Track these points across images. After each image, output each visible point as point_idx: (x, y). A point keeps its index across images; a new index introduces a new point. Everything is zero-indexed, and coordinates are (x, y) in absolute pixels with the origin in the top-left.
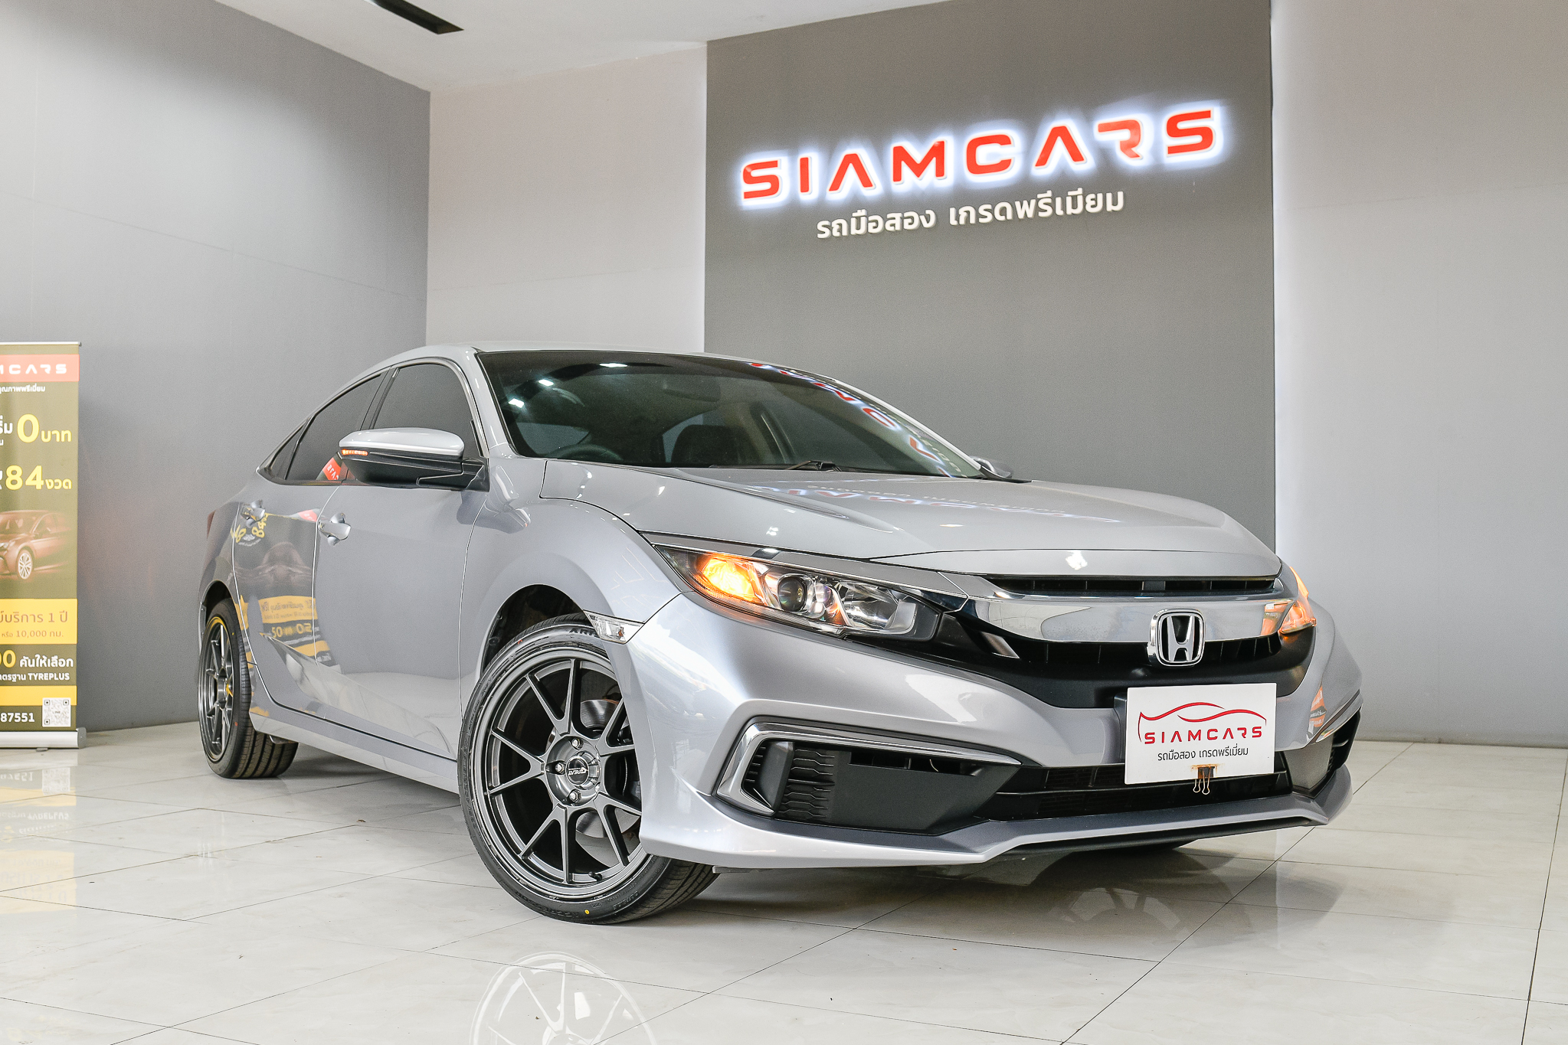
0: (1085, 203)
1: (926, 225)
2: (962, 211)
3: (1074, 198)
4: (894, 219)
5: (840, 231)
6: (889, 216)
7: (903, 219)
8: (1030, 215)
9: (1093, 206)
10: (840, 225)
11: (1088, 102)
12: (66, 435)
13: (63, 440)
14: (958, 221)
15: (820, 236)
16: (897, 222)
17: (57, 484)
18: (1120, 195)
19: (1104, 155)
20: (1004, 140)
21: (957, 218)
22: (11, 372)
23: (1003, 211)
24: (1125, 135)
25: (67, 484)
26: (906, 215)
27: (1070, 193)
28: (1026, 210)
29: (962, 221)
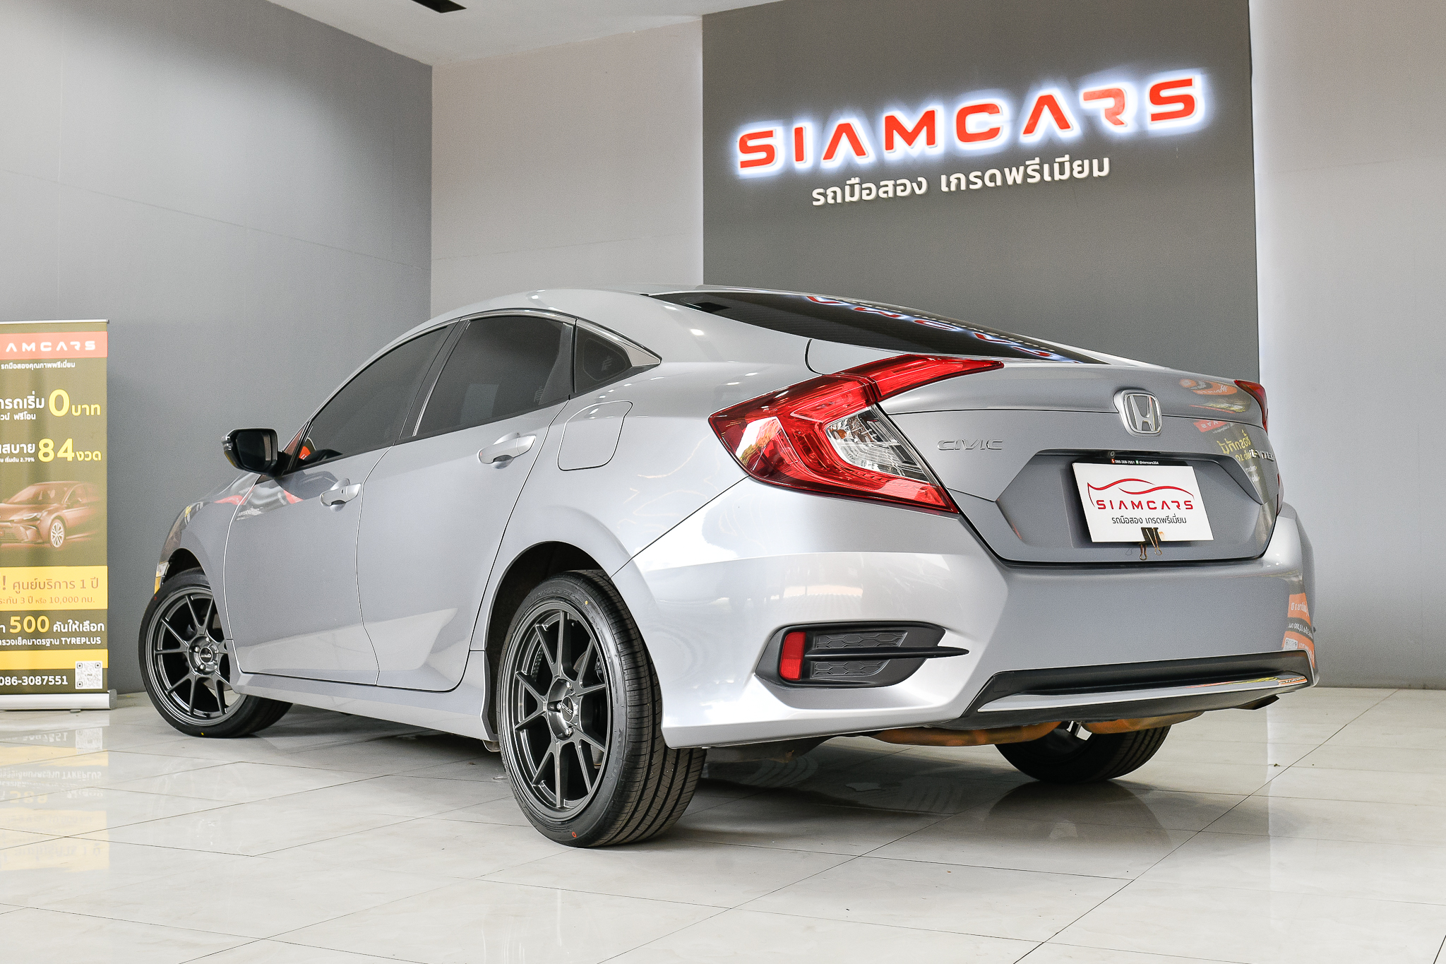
2: (953, 178)
12: (96, 409)
13: (92, 413)
15: (815, 203)
17: (87, 456)
19: (1090, 122)
20: (993, 109)
22: (43, 349)
24: (1110, 103)
25: (97, 456)
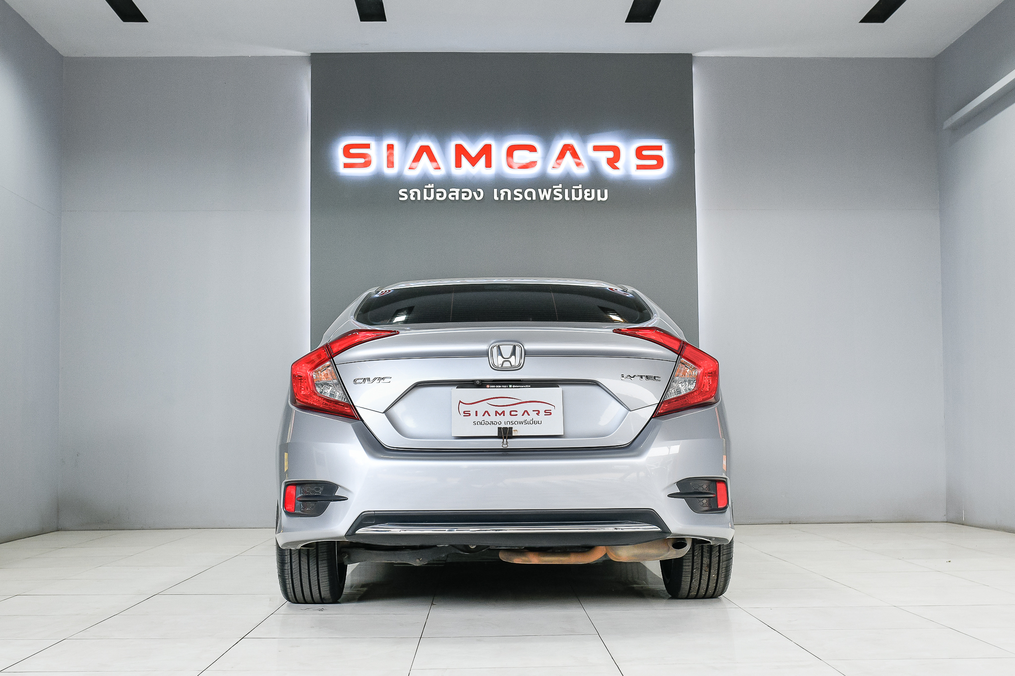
0: (583, 195)
1: (477, 198)
2: (502, 192)
3: (577, 190)
4: (455, 192)
5: (415, 195)
6: (451, 190)
7: (460, 193)
8: (548, 198)
9: (588, 197)
11: (585, 129)
15: (401, 199)
16: (457, 194)
18: (606, 191)
19: (594, 165)
20: (532, 149)
21: (499, 195)
23: (530, 194)
24: (610, 154)
27: (574, 187)
28: (545, 195)
29: (502, 198)
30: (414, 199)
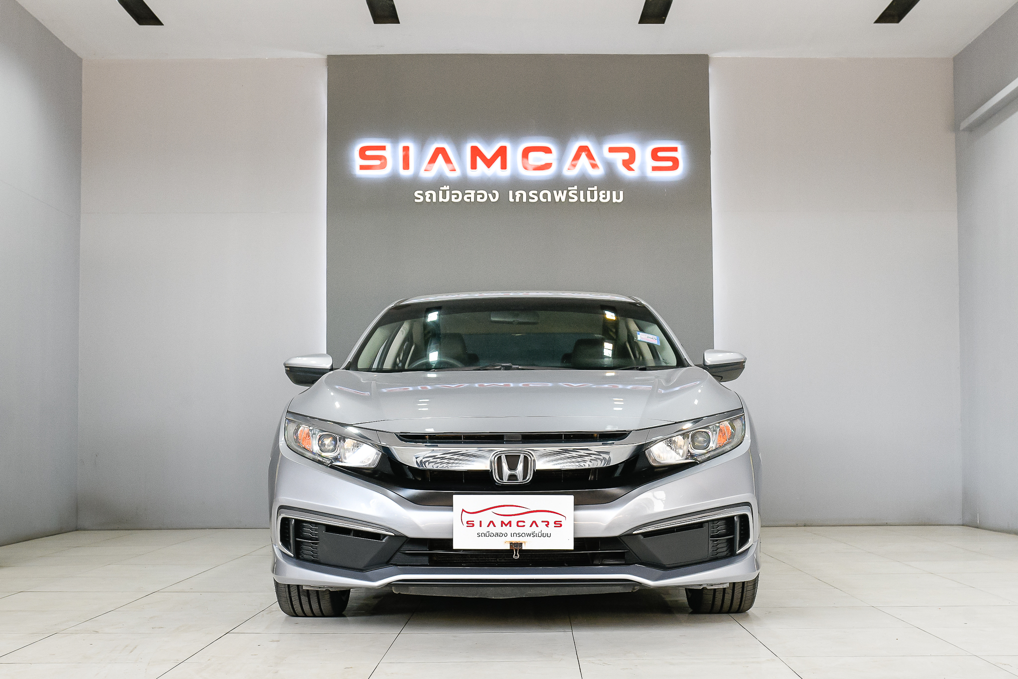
0: (599, 196)
1: (492, 200)
3: (592, 192)
4: (470, 194)
5: (431, 198)
6: (466, 192)
7: (476, 195)
8: (563, 200)
9: (603, 198)
10: (431, 194)
11: (601, 132)
14: (515, 200)
16: (472, 196)
18: (621, 193)
20: (547, 150)
23: (545, 196)
26: (478, 192)
27: (589, 189)
28: (560, 196)
29: (517, 200)
30: (429, 201)
